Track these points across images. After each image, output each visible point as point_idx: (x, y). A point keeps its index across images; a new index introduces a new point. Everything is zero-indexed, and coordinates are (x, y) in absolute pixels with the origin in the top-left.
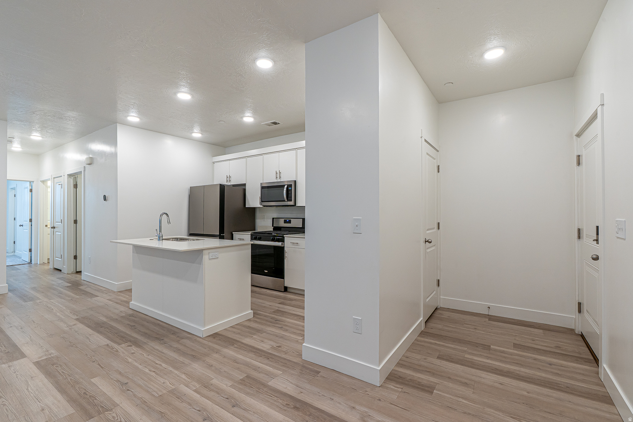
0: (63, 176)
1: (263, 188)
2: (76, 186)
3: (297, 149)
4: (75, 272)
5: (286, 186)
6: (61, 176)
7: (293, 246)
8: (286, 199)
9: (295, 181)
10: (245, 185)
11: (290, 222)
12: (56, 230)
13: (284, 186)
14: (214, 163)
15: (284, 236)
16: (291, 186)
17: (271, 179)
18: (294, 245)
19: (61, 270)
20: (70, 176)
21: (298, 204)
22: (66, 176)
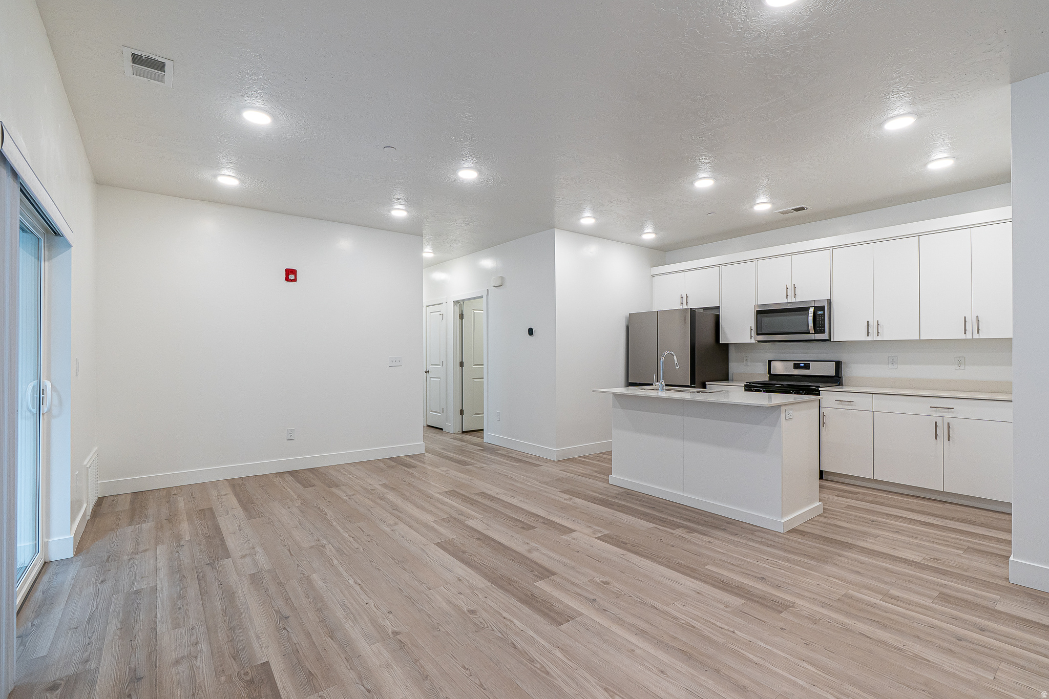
0: (444, 303)
1: (759, 313)
2: (461, 316)
3: (831, 249)
4: (461, 432)
5: (812, 310)
6: (442, 303)
7: (841, 406)
8: (812, 331)
9: (829, 301)
10: (718, 308)
11: (807, 367)
12: (429, 375)
13: (807, 309)
14: (653, 276)
15: (820, 389)
16: (823, 308)
17: (776, 297)
18: (842, 404)
19: (442, 429)
20: (456, 302)
21: (835, 338)
22: (452, 304)
